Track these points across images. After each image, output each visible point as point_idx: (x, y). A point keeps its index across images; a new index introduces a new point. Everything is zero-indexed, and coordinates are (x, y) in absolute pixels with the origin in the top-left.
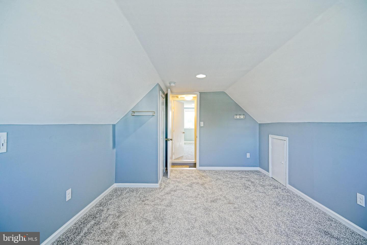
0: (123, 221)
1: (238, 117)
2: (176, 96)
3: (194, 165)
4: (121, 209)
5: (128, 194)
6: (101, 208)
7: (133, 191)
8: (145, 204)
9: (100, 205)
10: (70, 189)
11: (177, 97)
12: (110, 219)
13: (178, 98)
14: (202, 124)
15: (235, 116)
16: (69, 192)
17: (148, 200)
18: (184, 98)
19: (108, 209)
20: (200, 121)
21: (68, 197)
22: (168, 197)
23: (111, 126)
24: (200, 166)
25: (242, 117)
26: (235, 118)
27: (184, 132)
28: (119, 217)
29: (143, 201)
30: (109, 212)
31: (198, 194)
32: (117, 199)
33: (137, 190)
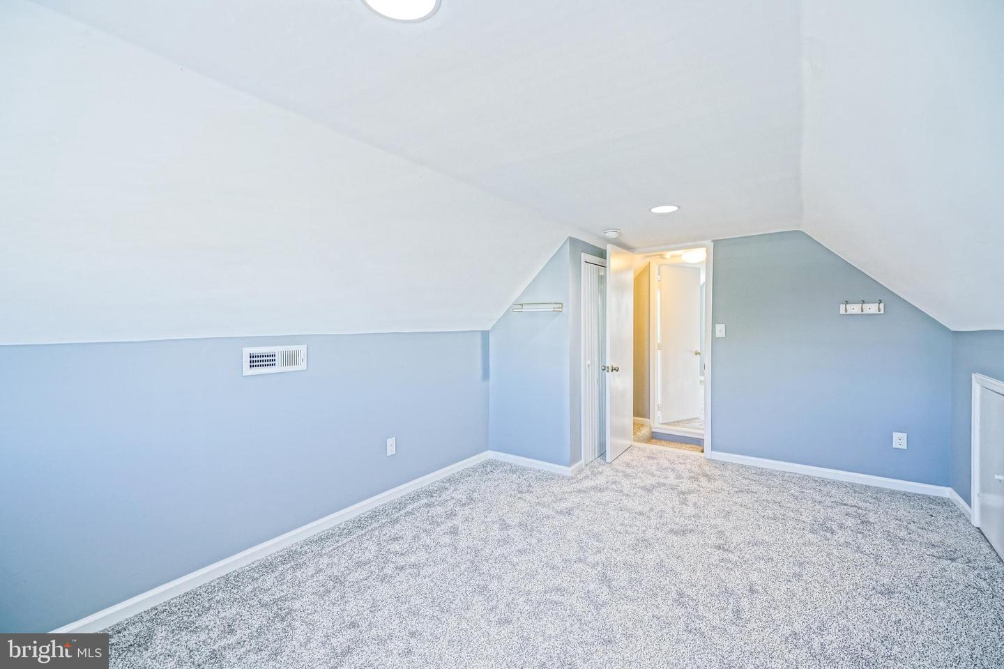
0: (467, 513)
1: (855, 309)
2: (660, 255)
3: (697, 443)
4: (475, 495)
5: (501, 476)
6: (447, 485)
7: (514, 472)
8: (520, 498)
9: (449, 480)
10: (394, 438)
11: (662, 257)
12: (450, 505)
13: (664, 258)
14: (721, 330)
15: (842, 307)
16: (391, 442)
17: (531, 492)
18: (680, 256)
19: (456, 490)
20: (714, 322)
21: (391, 450)
22: (576, 499)
23: (479, 335)
24: (714, 448)
25: (872, 308)
26: (842, 312)
27: (699, 351)
28: (464, 505)
29: (521, 492)
30: (455, 495)
31: (652, 510)
32: (479, 478)
33: (524, 470)
